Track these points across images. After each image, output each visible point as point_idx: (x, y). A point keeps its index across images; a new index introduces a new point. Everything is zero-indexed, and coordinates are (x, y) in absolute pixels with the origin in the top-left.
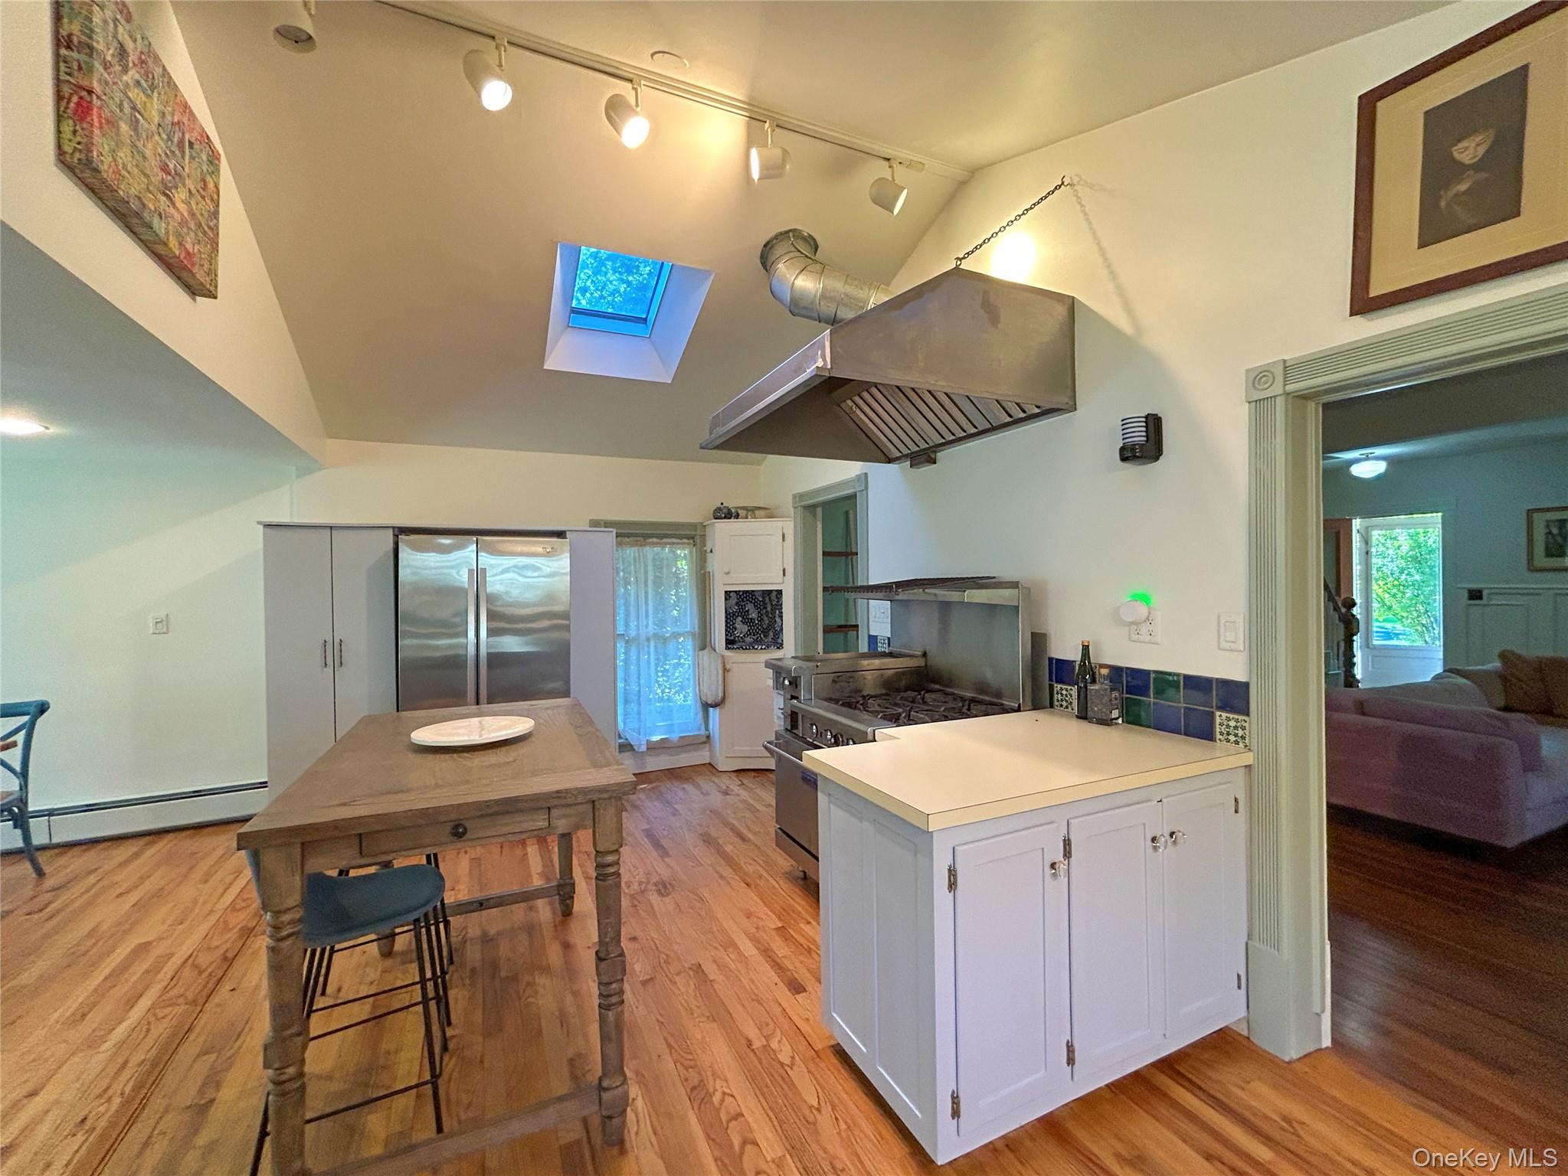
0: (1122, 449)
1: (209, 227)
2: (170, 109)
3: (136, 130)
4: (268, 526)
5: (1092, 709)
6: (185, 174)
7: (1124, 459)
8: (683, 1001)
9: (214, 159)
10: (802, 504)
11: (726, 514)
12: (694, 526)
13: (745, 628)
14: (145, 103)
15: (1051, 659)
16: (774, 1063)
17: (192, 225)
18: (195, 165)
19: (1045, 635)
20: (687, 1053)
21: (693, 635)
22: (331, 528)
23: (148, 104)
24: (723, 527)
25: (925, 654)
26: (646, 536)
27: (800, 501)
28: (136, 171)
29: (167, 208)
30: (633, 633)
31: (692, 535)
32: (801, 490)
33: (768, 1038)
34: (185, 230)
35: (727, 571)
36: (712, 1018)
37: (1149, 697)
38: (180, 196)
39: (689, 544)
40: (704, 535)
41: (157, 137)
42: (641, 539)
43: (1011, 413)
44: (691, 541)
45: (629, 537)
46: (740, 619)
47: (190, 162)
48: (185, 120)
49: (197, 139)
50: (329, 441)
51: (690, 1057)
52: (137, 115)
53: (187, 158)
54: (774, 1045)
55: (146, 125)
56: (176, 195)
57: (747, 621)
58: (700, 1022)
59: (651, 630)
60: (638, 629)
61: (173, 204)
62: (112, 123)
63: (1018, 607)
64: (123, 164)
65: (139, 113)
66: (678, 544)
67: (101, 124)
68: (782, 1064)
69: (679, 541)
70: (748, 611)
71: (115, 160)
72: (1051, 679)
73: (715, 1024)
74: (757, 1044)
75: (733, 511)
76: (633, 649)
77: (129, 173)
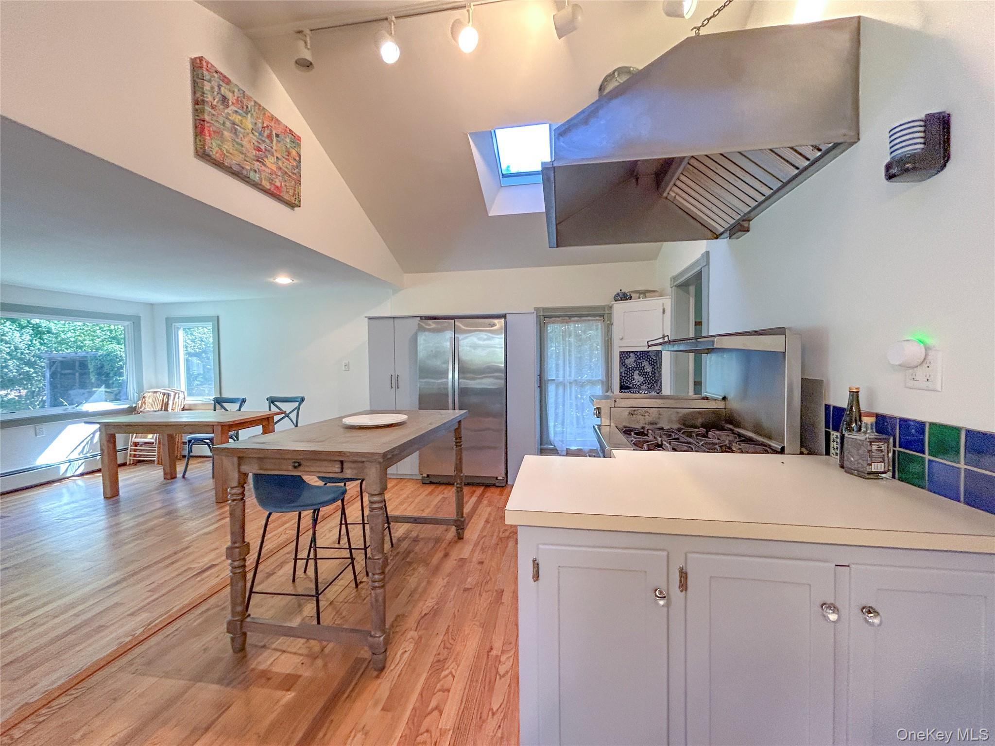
0: (888, 167)
1: (293, 173)
2: (260, 121)
3: (236, 133)
4: (370, 318)
5: (848, 459)
6: (273, 150)
7: (890, 177)
8: (476, 608)
9: (296, 140)
10: (675, 284)
11: (624, 297)
12: (603, 308)
13: (641, 379)
14: (241, 121)
15: (827, 407)
16: (493, 668)
17: (279, 173)
18: (279, 145)
19: (820, 382)
20: (452, 639)
21: (602, 382)
22: (394, 318)
23: (244, 121)
24: (619, 308)
25: (724, 398)
26: (570, 317)
27: (674, 282)
28: (236, 152)
29: (260, 168)
30: (561, 379)
31: (602, 314)
32: (675, 273)
33: (503, 652)
34: (274, 176)
35: (621, 337)
36: (482, 626)
37: (924, 453)
38: (270, 161)
39: (600, 320)
40: (611, 314)
41: (251, 135)
42: (567, 318)
43: (797, 165)
44: (602, 318)
45: (559, 317)
46: (638, 372)
47: (276, 144)
48: (272, 124)
49: (282, 132)
50: (406, 276)
51: (451, 641)
52: (236, 126)
53: (275, 142)
54: (503, 659)
55: (242, 131)
56: (267, 161)
57: (643, 373)
58: (474, 624)
59: (573, 378)
60: (564, 377)
61: (265, 165)
62: (219, 133)
63: (784, 353)
64: (227, 150)
65: (237, 125)
66: (592, 320)
67: (210, 134)
68: (497, 672)
69: (593, 318)
70: (644, 367)
71: (221, 149)
72: (827, 426)
73: (481, 629)
74: (494, 653)
75: (628, 294)
76: (561, 390)
77: (231, 154)
